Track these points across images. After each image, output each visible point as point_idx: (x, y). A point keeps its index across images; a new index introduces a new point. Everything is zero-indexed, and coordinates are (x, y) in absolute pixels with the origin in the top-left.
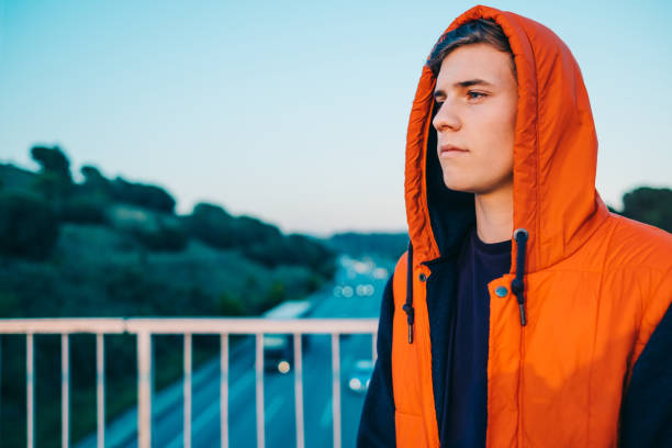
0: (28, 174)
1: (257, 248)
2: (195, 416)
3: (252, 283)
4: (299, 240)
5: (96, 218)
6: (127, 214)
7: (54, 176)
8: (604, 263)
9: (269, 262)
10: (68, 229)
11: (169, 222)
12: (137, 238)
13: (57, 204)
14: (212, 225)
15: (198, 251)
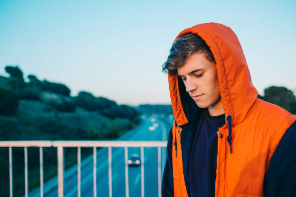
0: (4, 78)
1: (106, 111)
2: (82, 179)
3: (104, 126)
4: (125, 107)
5: (35, 98)
6: (48, 96)
7: (16, 79)
8: (256, 122)
9: (111, 117)
10: (22, 102)
11: (67, 99)
12: (54, 106)
13: (17, 91)
14: (86, 101)
15: (81, 112)
